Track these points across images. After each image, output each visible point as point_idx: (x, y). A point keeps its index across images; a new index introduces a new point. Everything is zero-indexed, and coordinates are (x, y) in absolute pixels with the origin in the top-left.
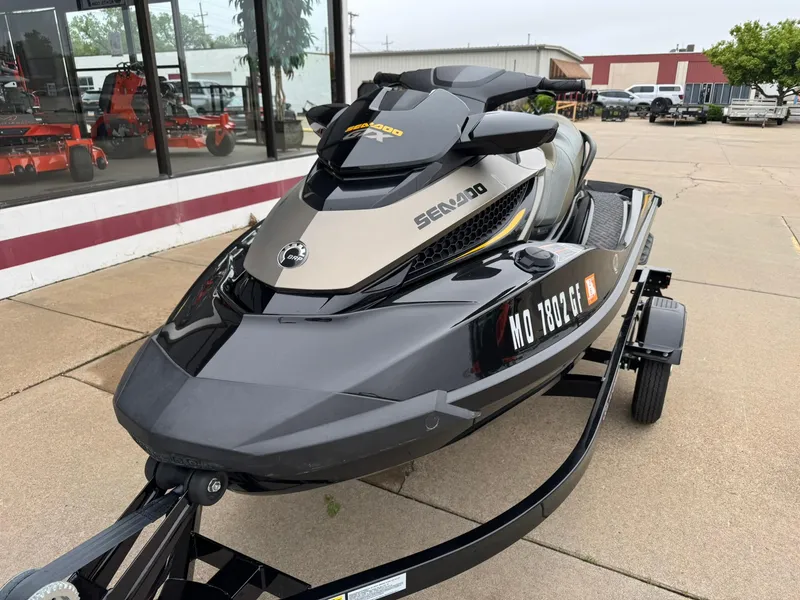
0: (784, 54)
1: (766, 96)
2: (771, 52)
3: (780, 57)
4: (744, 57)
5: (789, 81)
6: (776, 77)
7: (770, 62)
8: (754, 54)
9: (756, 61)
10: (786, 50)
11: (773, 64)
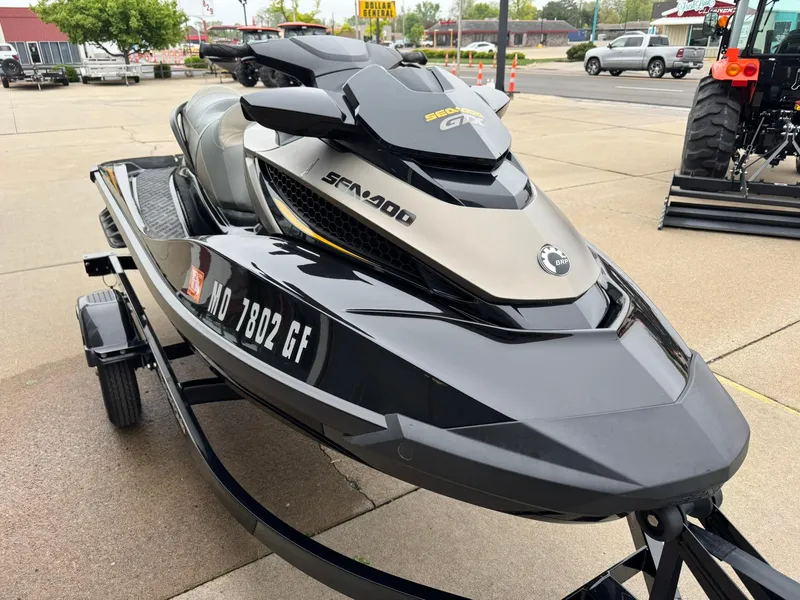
0: (115, 13)
1: (113, 55)
2: (102, 10)
3: (112, 16)
4: (78, 16)
5: (130, 41)
6: (116, 36)
7: (103, 22)
8: (87, 12)
9: (90, 19)
10: (115, 9)
11: (107, 24)
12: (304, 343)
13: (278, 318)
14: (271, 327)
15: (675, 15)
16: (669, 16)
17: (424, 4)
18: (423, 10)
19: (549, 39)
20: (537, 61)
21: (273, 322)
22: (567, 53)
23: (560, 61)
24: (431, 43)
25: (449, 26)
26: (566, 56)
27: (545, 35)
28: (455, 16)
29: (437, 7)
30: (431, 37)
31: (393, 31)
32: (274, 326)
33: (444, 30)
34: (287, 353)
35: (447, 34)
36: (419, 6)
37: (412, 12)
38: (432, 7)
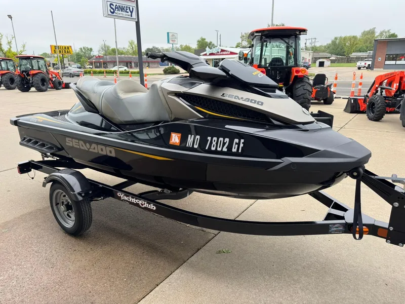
12: (242, 145)
13: (227, 140)
14: (224, 144)
15: (206, 55)
16: (204, 55)
17: (84, 48)
18: (84, 50)
19: (150, 65)
20: (150, 74)
21: (225, 142)
22: (163, 71)
23: (161, 74)
24: (91, 67)
25: (100, 59)
26: (163, 72)
27: (149, 63)
28: (102, 54)
29: (91, 50)
30: (91, 63)
31: (69, 61)
32: (226, 143)
33: (97, 60)
34: (234, 150)
35: (100, 63)
36: (81, 49)
37: (77, 51)
38: (88, 49)
